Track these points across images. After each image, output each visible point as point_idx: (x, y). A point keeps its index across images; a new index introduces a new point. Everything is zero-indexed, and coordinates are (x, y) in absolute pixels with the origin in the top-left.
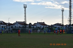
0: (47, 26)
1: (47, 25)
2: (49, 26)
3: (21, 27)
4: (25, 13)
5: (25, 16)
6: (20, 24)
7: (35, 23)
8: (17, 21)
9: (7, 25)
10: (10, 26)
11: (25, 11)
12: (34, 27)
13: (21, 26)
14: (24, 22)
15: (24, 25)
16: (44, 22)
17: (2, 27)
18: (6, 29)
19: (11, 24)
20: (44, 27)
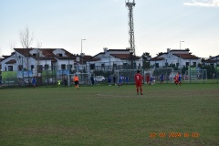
0: (198, 62)
1: (197, 58)
2: (203, 60)
3: (119, 67)
4: (131, 24)
5: (131, 32)
6: (116, 56)
7: (161, 54)
8: (105, 49)
9: (78, 59)
10: (85, 63)
11: (131, 16)
12: (157, 65)
13: (120, 62)
14: (128, 50)
15: (129, 59)
16: (188, 50)
17: (63, 66)
18: (74, 72)
19: (90, 58)
20: (187, 64)
